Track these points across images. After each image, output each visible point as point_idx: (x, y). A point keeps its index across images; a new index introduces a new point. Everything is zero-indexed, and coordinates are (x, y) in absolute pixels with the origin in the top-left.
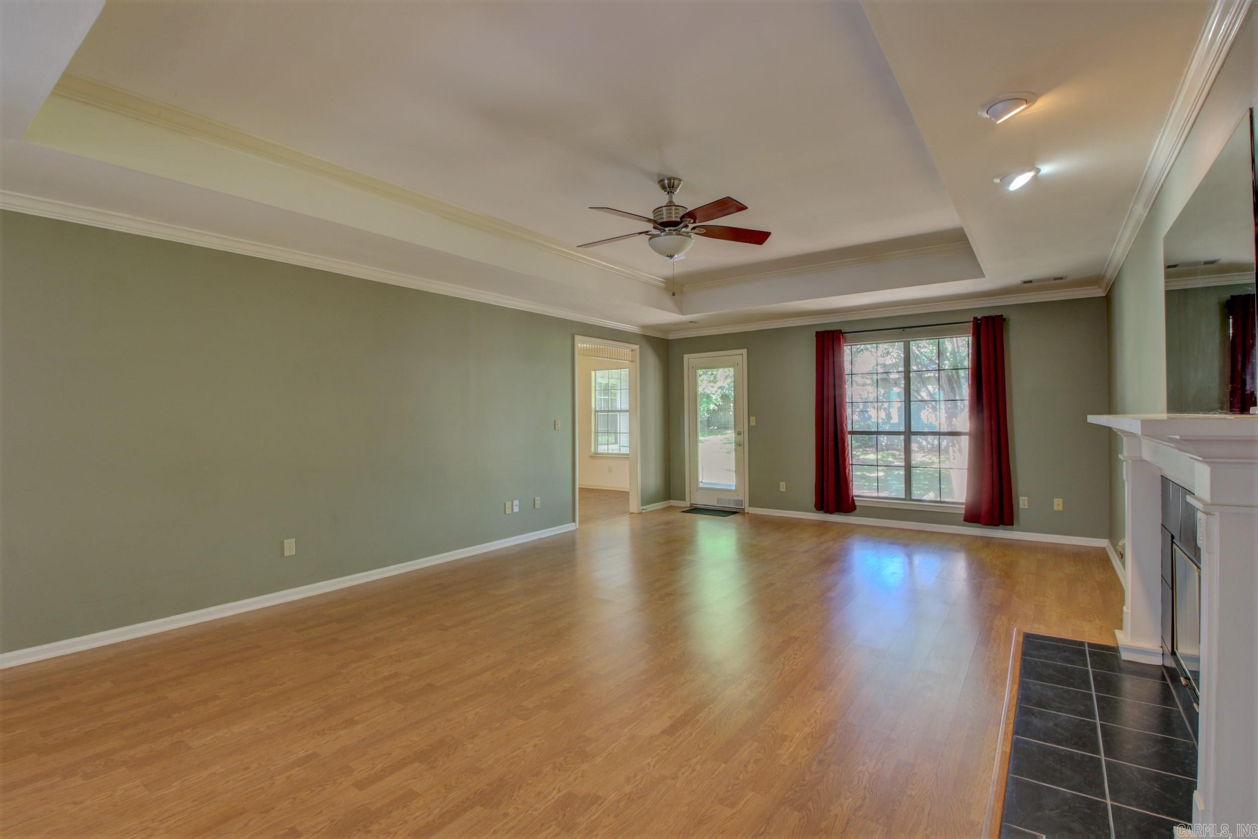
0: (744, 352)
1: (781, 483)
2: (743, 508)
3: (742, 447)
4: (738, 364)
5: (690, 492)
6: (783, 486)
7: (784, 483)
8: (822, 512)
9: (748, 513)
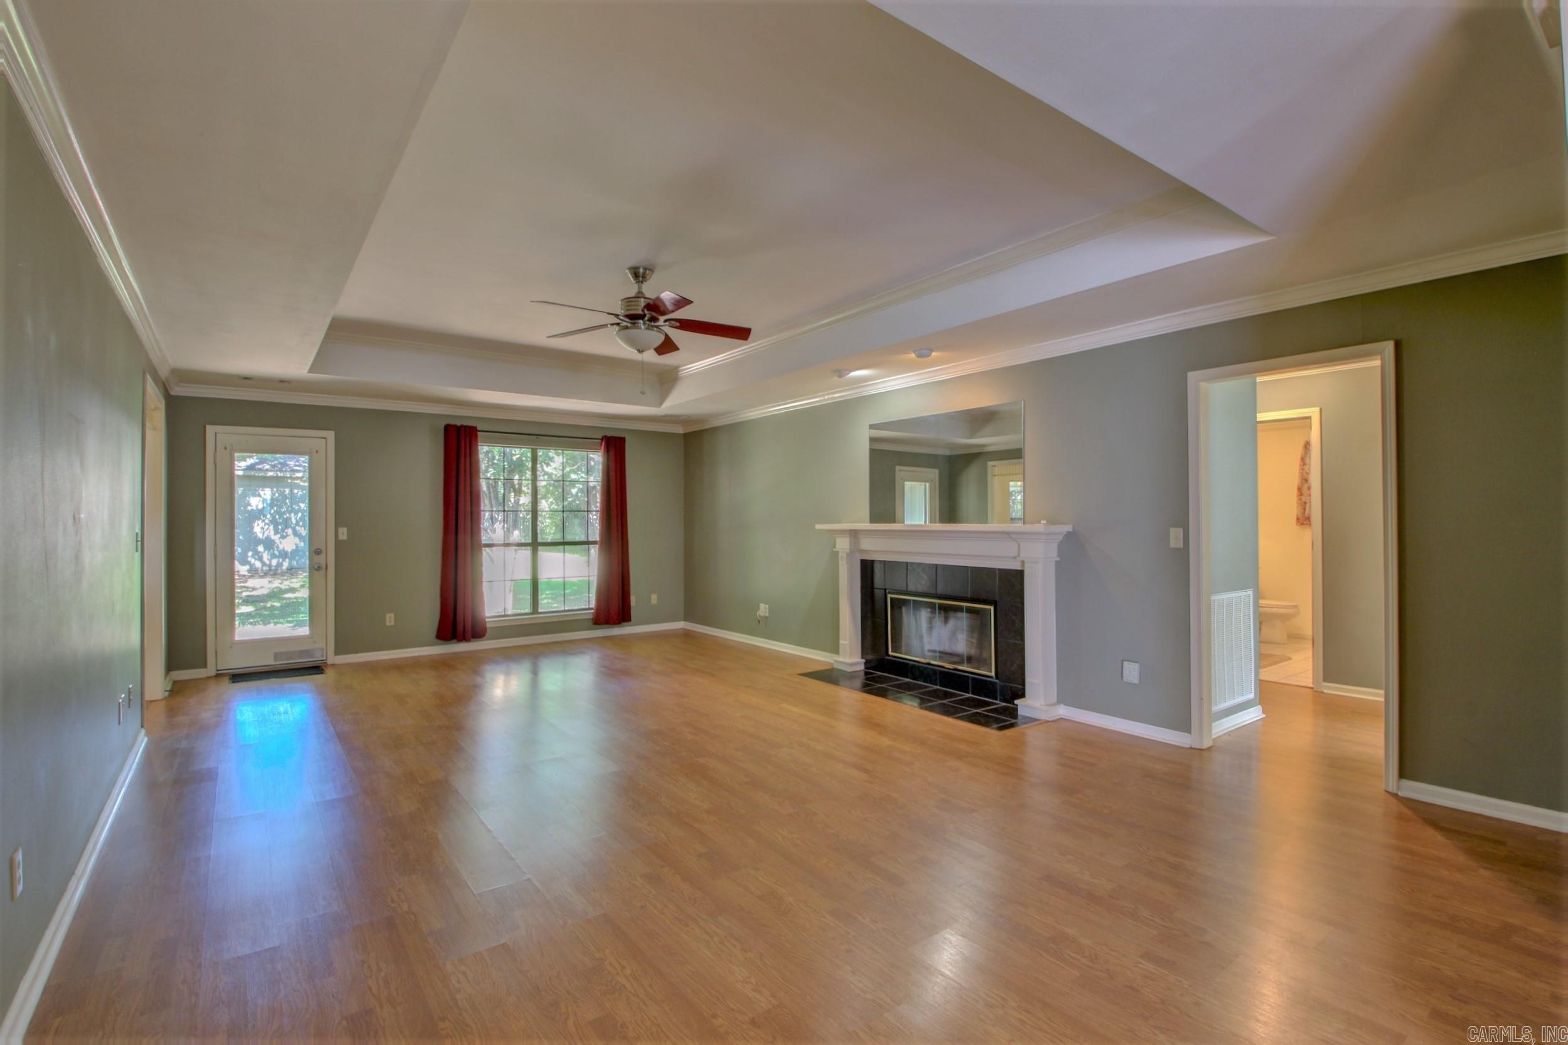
0: (330, 435)
1: (388, 615)
2: (324, 659)
3: (322, 572)
4: (317, 452)
5: (216, 652)
6: (390, 619)
7: (392, 615)
8: (454, 641)
9: (333, 665)
